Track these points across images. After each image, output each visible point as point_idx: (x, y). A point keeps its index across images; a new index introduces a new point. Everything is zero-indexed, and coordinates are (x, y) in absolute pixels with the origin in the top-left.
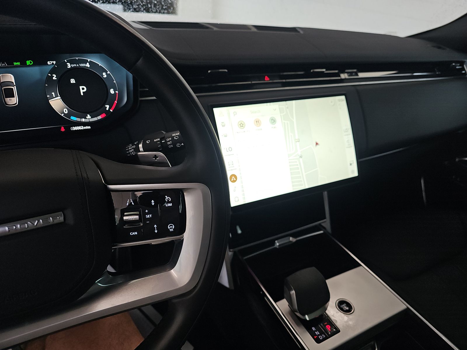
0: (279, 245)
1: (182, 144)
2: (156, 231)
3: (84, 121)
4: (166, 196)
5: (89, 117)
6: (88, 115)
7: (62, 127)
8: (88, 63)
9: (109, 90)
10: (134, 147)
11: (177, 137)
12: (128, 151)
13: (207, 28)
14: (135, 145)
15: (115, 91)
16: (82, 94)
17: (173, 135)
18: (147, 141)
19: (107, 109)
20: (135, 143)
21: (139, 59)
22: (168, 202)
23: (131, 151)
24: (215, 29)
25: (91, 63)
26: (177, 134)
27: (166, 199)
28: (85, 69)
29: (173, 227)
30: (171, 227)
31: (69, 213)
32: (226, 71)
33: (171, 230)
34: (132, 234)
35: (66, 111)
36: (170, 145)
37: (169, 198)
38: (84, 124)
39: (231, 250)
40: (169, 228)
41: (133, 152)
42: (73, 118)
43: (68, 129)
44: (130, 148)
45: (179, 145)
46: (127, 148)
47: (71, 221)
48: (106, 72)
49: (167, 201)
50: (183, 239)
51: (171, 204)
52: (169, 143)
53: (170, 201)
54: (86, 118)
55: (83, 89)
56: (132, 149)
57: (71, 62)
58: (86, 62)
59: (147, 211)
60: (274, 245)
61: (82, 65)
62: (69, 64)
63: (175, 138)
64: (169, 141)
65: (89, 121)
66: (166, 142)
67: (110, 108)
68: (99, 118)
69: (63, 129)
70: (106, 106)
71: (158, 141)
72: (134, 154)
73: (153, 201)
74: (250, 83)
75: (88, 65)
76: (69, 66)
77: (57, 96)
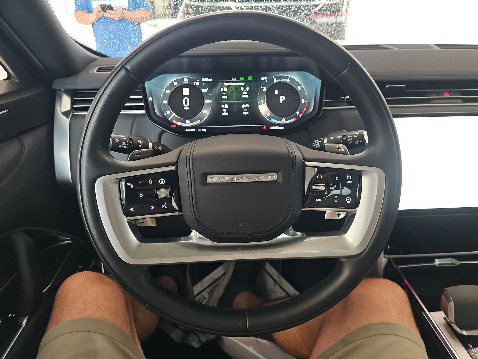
0: (439, 264)
1: (361, 141)
2: (336, 201)
3: (279, 123)
4: (348, 175)
5: (283, 120)
6: (283, 118)
7: (264, 126)
8: (289, 79)
9: (301, 100)
10: (320, 141)
11: (357, 135)
12: (315, 144)
13: (388, 49)
14: (320, 140)
15: (305, 101)
16: (281, 102)
17: (354, 134)
18: (331, 138)
19: (297, 115)
20: (321, 139)
21: (345, 69)
22: (349, 180)
23: (317, 144)
24: (396, 49)
25: (291, 78)
26: (357, 133)
27: (347, 177)
28: (286, 84)
29: (350, 200)
30: (348, 200)
31: (280, 174)
32: (404, 86)
33: (348, 202)
34: (317, 200)
35: (268, 115)
36: (350, 141)
37: (350, 176)
38: (280, 125)
39: (386, 256)
40: (346, 200)
41: (318, 145)
42: (273, 120)
43: (268, 127)
44: (316, 143)
45: (358, 142)
46: (314, 143)
47: (280, 180)
48: (301, 86)
49: (348, 178)
50: (356, 213)
51: (351, 181)
52: (349, 140)
53: (350, 179)
54: (281, 121)
55: (282, 98)
56: (318, 143)
57: (277, 78)
58: (287, 78)
59: (331, 184)
60: (434, 263)
61: (284, 80)
62: (275, 79)
63: (355, 136)
64: (350, 138)
65: (283, 123)
66: (347, 139)
67: (299, 114)
68: (291, 121)
69: (265, 128)
70: (297, 112)
71: (341, 138)
72: (319, 147)
73: (337, 177)
74: (428, 97)
75: (288, 80)
76: (275, 81)
77: (264, 103)
